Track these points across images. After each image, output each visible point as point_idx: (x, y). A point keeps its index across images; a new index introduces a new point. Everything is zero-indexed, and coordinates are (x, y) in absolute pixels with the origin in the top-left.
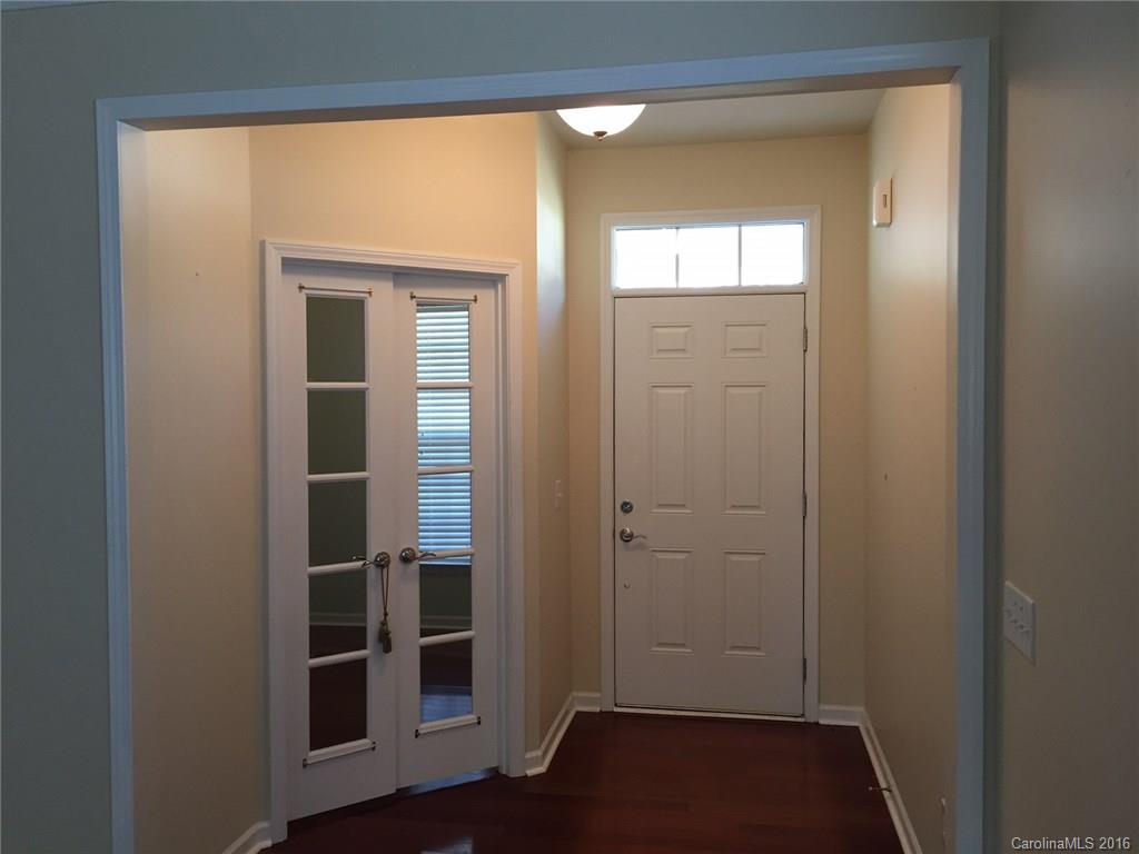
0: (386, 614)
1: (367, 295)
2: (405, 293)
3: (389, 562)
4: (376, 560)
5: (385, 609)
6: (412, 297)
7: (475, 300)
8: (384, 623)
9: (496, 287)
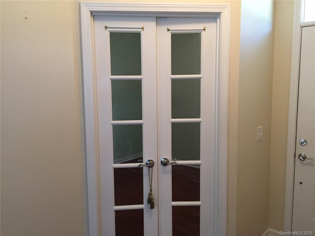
0: (151, 190)
1: (141, 30)
2: (164, 28)
3: (153, 165)
4: (147, 164)
5: (151, 188)
6: (168, 30)
7: (204, 30)
8: (150, 194)
9: (216, 21)
